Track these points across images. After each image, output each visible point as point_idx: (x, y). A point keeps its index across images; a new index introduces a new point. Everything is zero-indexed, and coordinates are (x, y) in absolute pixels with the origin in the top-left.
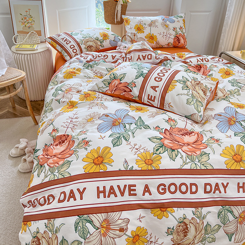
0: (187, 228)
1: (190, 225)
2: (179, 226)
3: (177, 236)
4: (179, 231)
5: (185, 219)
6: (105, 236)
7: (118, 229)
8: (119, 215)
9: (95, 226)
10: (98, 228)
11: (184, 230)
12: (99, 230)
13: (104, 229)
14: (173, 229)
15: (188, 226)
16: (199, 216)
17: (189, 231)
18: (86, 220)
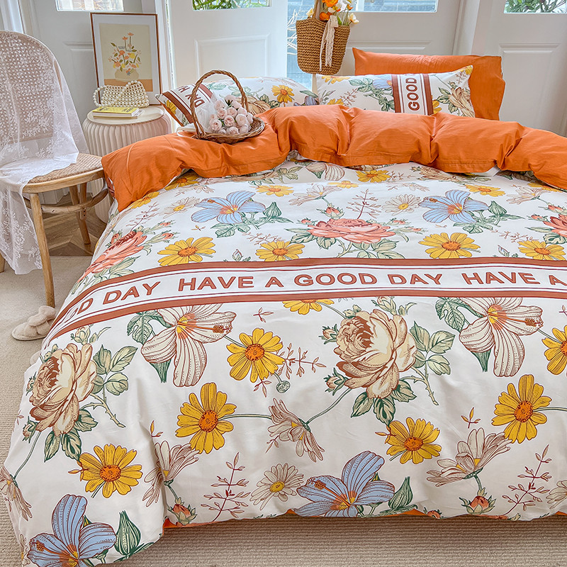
0: (368, 328)
1: (372, 323)
2: (348, 324)
3: (347, 343)
4: (350, 332)
5: (358, 311)
6: (184, 338)
7: (212, 327)
8: (216, 308)
9: (166, 322)
10: (172, 326)
11: (361, 330)
12: (174, 328)
13: (184, 327)
14: (335, 328)
15: (368, 324)
16: (389, 307)
17: (372, 334)
18: (151, 316)
